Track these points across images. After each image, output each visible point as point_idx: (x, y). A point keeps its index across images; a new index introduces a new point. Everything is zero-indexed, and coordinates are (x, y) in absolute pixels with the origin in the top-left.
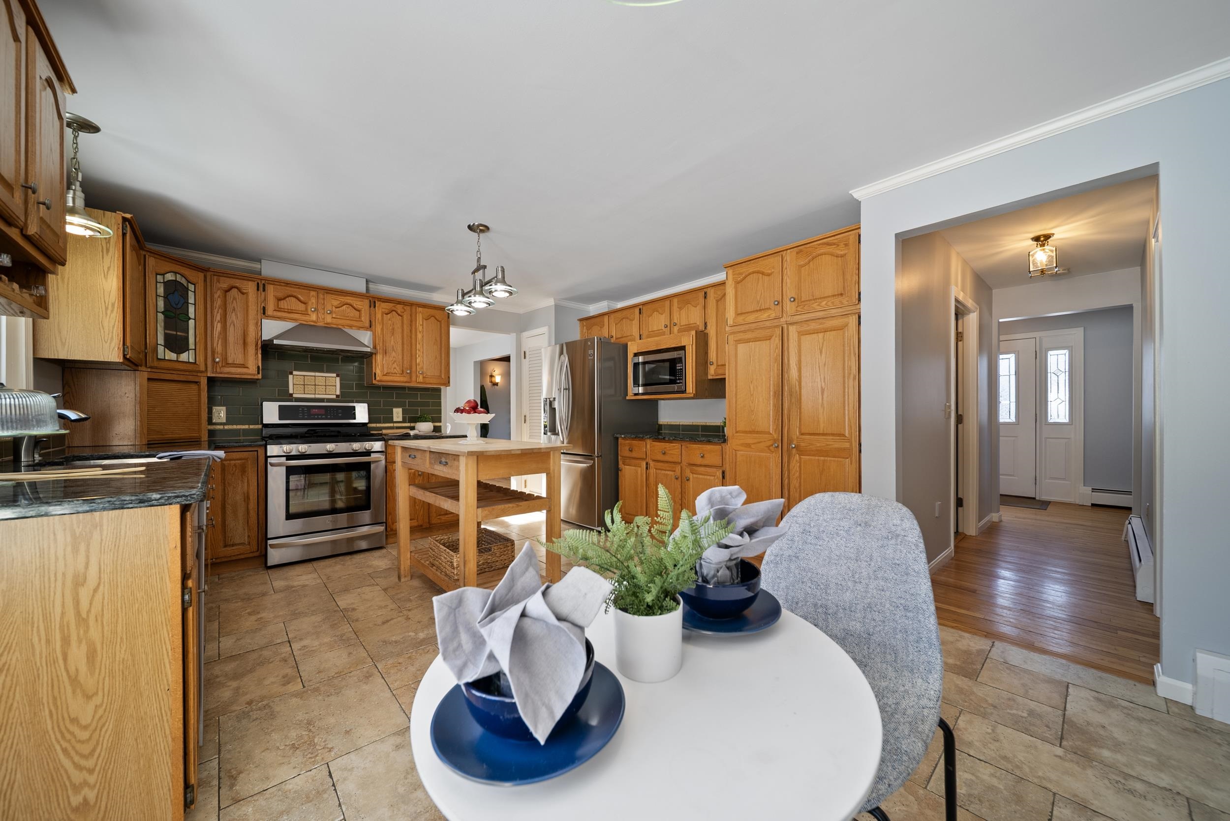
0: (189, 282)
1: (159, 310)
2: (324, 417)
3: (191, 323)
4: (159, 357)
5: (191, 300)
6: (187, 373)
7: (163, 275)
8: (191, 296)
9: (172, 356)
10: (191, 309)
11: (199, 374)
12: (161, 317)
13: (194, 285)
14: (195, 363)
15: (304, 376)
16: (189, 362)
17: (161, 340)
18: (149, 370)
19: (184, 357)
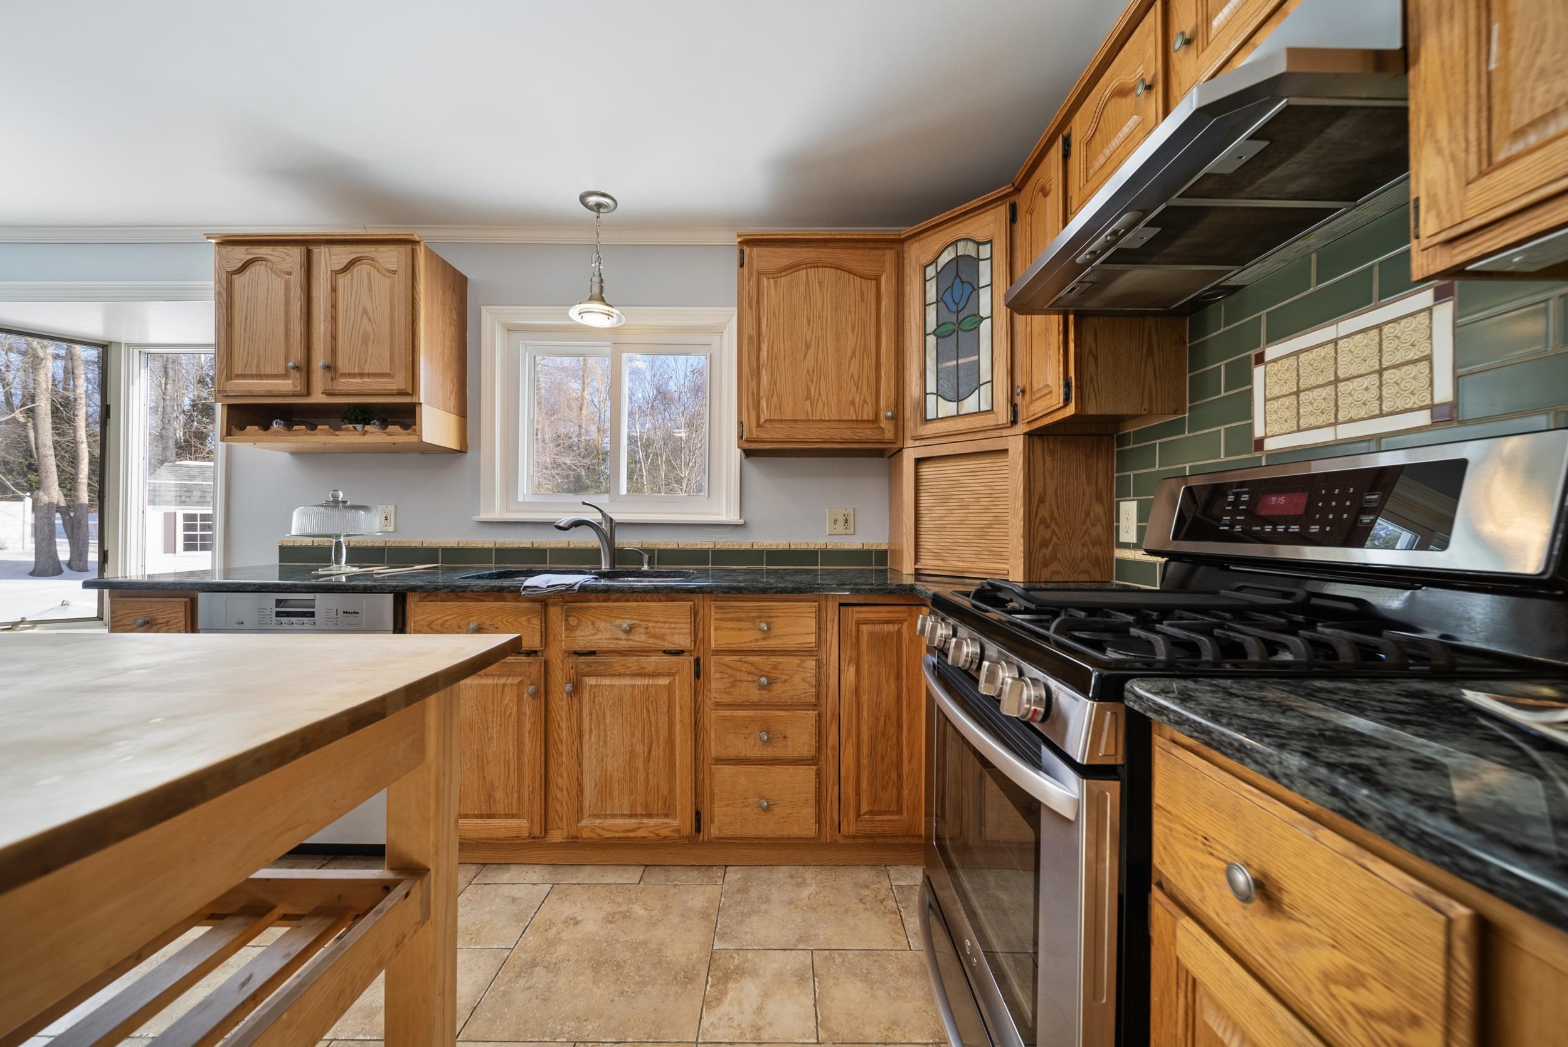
0: (979, 244)
1: (928, 331)
2: (1295, 528)
3: (985, 327)
4: (928, 417)
5: (984, 280)
6: (980, 436)
7: (935, 261)
8: (985, 267)
9: (948, 408)
10: (985, 297)
11: (1005, 432)
12: (931, 340)
13: (991, 242)
14: (991, 411)
15: (1296, 354)
16: (980, 412)
17: (931, 387)
18: (917, 443)
19: (970, 404)
